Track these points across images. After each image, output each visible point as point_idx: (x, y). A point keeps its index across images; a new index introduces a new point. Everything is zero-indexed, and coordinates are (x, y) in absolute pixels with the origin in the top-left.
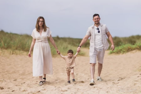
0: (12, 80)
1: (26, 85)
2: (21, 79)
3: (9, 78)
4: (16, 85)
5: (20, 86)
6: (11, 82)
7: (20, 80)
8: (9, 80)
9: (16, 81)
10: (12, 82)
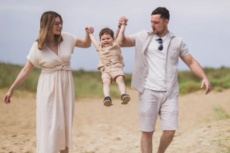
0: (9, 136)
1: (32, 144)
2: (23, 134)
3: (6, 133)
4: (16, 144)
5: (21, 146)
6: (7, 138)
7: (22, 136)
8: (4, 137)
9: (16, 137)
10: (9, 140)
